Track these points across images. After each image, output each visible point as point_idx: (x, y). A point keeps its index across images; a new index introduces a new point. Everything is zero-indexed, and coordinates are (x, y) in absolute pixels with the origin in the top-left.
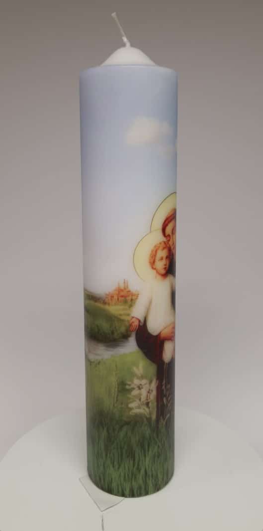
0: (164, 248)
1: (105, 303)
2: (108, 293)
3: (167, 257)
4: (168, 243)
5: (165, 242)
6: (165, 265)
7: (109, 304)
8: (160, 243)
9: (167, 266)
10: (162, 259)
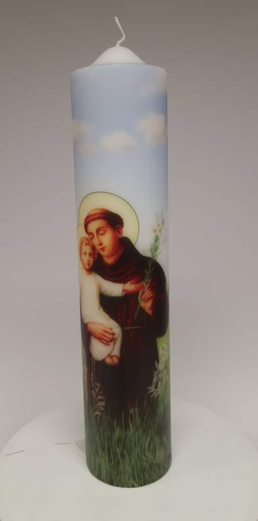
0: (86, 244)
3: (90, 254)
4: (90, 241)
5: (87, 239)
6: (89, 261)
8: (84, 238)
9: (91, 263)
10: (85, 253)
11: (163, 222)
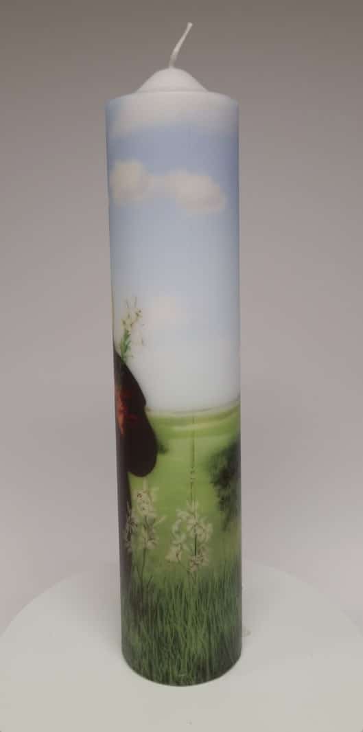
11: (137, 315)
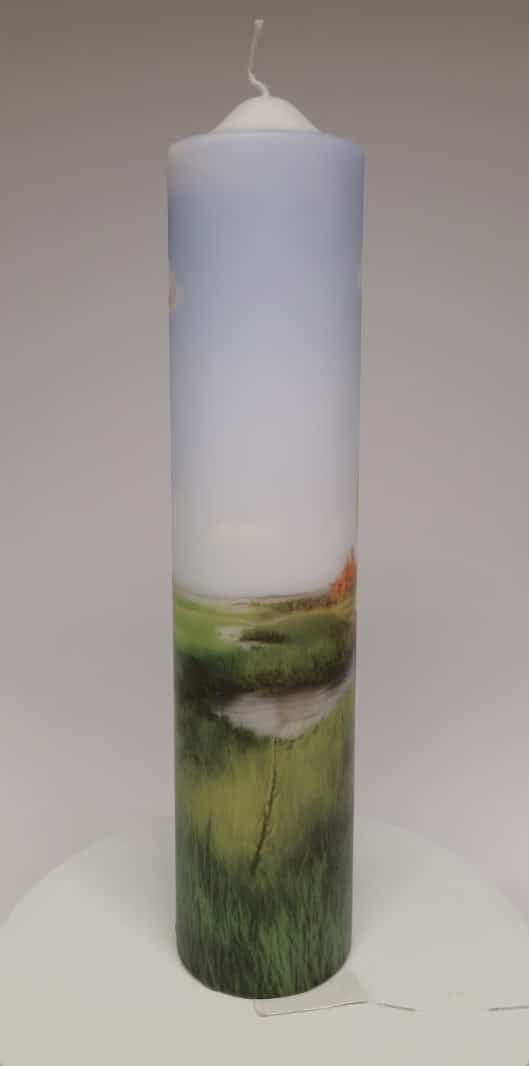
1: (329, 603)
2: (333, 580)
7: (336, 603)
